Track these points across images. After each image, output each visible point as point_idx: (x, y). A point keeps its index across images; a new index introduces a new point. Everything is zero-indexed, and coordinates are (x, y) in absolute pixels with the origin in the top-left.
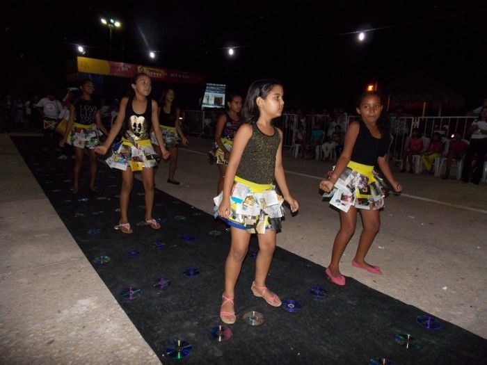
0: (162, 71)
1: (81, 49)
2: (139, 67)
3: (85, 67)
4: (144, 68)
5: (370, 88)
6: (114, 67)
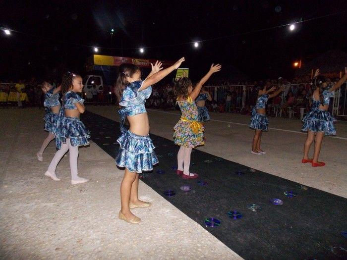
1: (96, 50)
2: (133, 59)
3: (98, 61)
4: (137, 60)
5: (296, 64)
6: (116, 60)
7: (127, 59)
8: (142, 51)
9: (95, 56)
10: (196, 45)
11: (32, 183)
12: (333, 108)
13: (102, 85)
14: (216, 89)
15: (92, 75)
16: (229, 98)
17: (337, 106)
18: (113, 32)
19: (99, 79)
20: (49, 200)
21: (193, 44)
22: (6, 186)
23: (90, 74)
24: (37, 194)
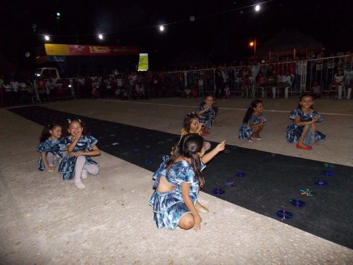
0: (107, 48)
1: (47, 38)
2: (90, 47)
3: (51, 52)
4: (94, 47)
5: (252, 44)
6: (72, 49)
7: (83, 47)
8: (101, 37)
9: (47, 45)
10: (162, 28)
11: (57, 204)
12: (301, 85)
13: (58, 77)
14: (186, 74)
15: (45, 67)
16: (201, 83)
17: (304, 83)
18: (59, 16)
19: (54, 71)
20: (96, 223)
21: (159, 27)
22: (29, 215)
23: (43, 67)
24: (75, 217)
